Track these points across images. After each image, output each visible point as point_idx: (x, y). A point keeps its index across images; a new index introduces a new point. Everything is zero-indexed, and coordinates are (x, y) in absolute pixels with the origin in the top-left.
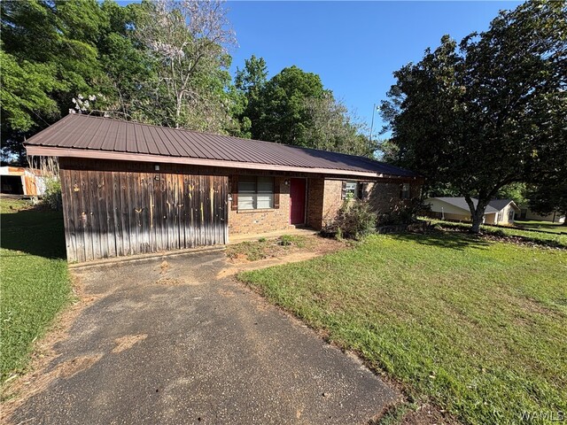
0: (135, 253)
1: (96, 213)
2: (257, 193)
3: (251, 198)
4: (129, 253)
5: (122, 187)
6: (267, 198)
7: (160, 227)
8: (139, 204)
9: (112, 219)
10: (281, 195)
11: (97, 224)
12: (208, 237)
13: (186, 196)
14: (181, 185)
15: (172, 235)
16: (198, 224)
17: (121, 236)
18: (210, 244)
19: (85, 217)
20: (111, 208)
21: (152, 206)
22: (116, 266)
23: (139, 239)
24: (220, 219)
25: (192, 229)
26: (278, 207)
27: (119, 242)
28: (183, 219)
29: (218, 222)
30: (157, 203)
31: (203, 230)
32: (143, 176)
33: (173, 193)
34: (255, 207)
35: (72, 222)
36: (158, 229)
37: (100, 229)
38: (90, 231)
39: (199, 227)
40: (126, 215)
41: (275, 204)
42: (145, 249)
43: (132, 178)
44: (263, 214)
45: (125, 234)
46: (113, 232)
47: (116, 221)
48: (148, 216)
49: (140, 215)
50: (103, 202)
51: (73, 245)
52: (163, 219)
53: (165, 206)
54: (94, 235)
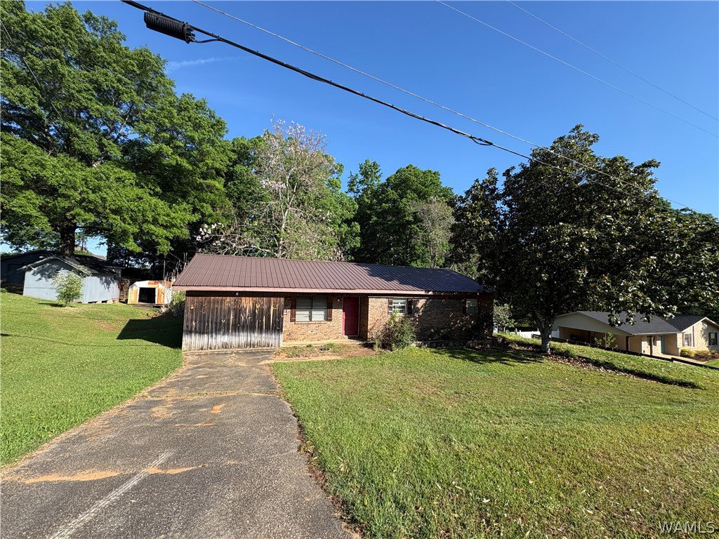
0: (218, 348)
1: (200, 322)
2: (312, 308)
3: (307, 313)
4: (215, 348)
5: (216, 306)
6: (323, 313)
7: (236, 331)
8: (224, 317)
9: (208, 325)
10: (333, 310)
11: (200, 329)
12: (267, 341)
13: (254, 311)
14: (251, 304)
15: (243, 338)
16: (261, 331)
17: (212, 336)
18: (268, 346)
19: (194, 323)
20: (208, 319)
21: (231, 318)
22: (206, 354)
23: (222, 339)
24: (277, 327)
25: (256, 335)
26: (331, 320)
27: (210, 340)
28: (251, 327)
29: (275, 330)
30: (235, 316)
31: (264, 335)
32: (228, 299)
33: (246, 309)
34: (311, 320)
35: (187, 326)
36: (234, 333)
37: (201, 332)
38: (196, 332)
39: (261, 333)
40: (216, 323)
41: (328, 318)
42: (225, 346)
43: (222, 300)
44: (317, 325)
45: (214, 336)
46: (208, 333)
47: (210, 327)
48: (229, 325)
49: (224, 323)
50: (205, 315)
51: (186, 340)
52: (238, 327)
53: (240, 318)
54: (197, 335)
